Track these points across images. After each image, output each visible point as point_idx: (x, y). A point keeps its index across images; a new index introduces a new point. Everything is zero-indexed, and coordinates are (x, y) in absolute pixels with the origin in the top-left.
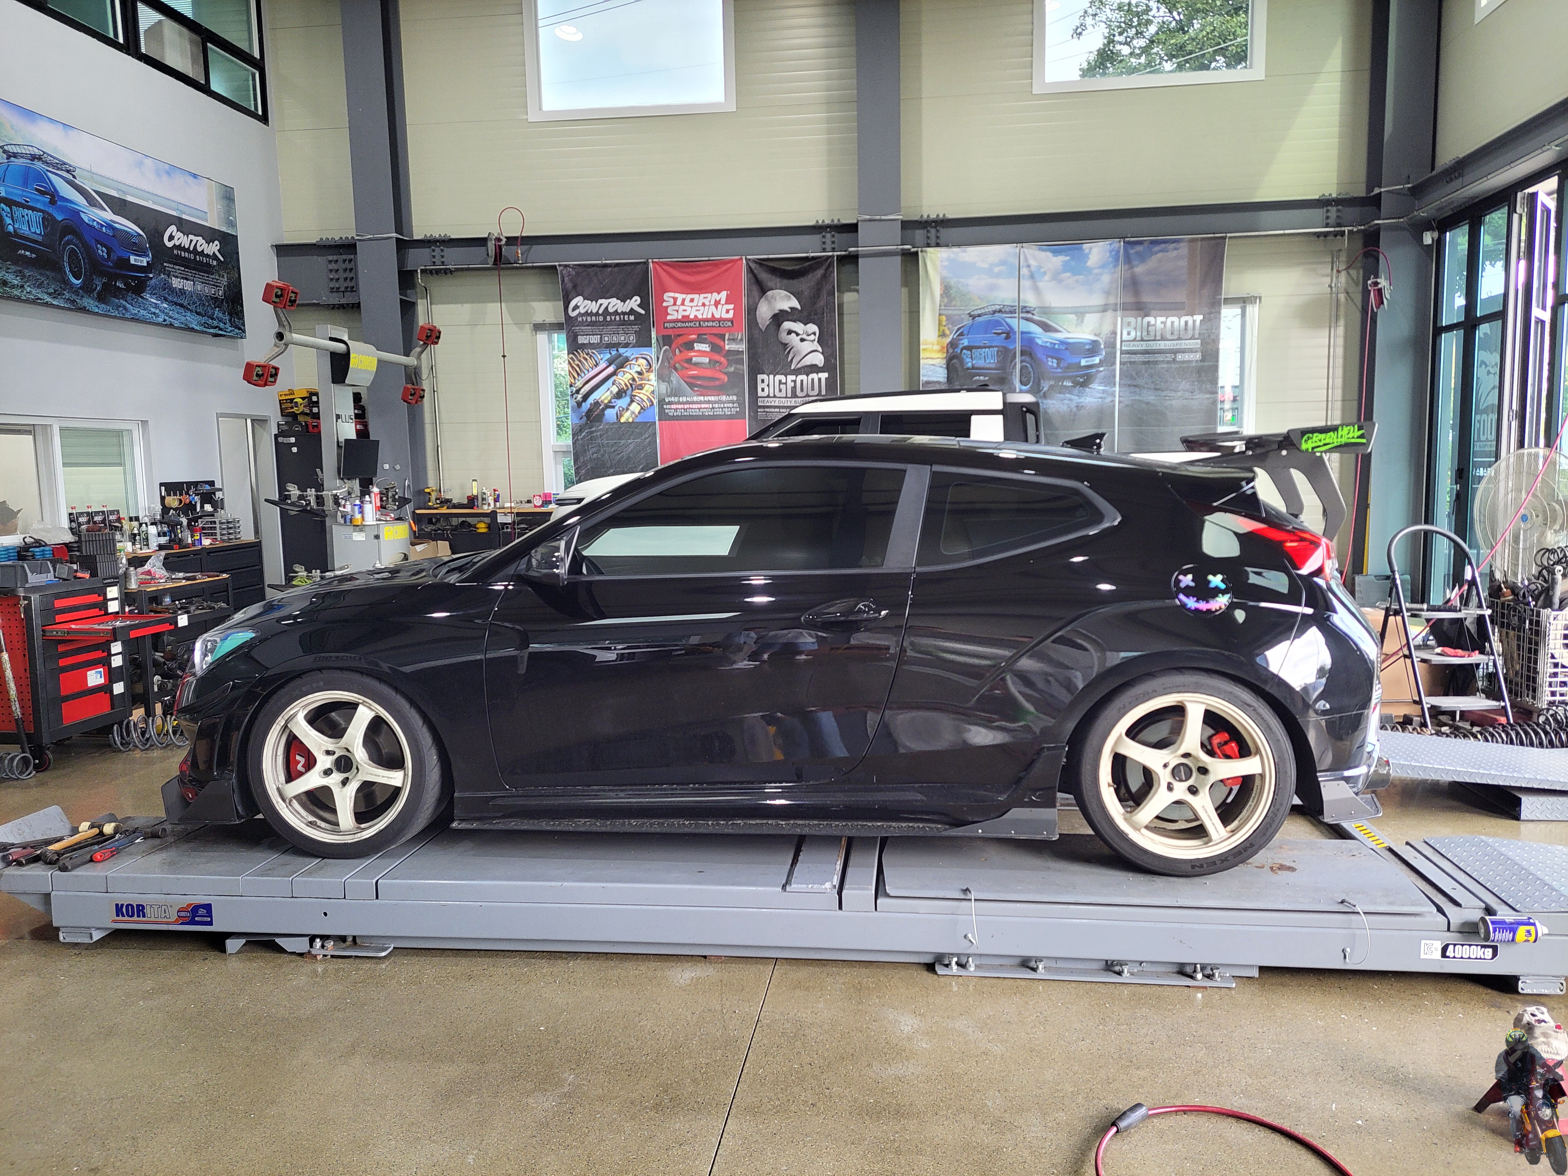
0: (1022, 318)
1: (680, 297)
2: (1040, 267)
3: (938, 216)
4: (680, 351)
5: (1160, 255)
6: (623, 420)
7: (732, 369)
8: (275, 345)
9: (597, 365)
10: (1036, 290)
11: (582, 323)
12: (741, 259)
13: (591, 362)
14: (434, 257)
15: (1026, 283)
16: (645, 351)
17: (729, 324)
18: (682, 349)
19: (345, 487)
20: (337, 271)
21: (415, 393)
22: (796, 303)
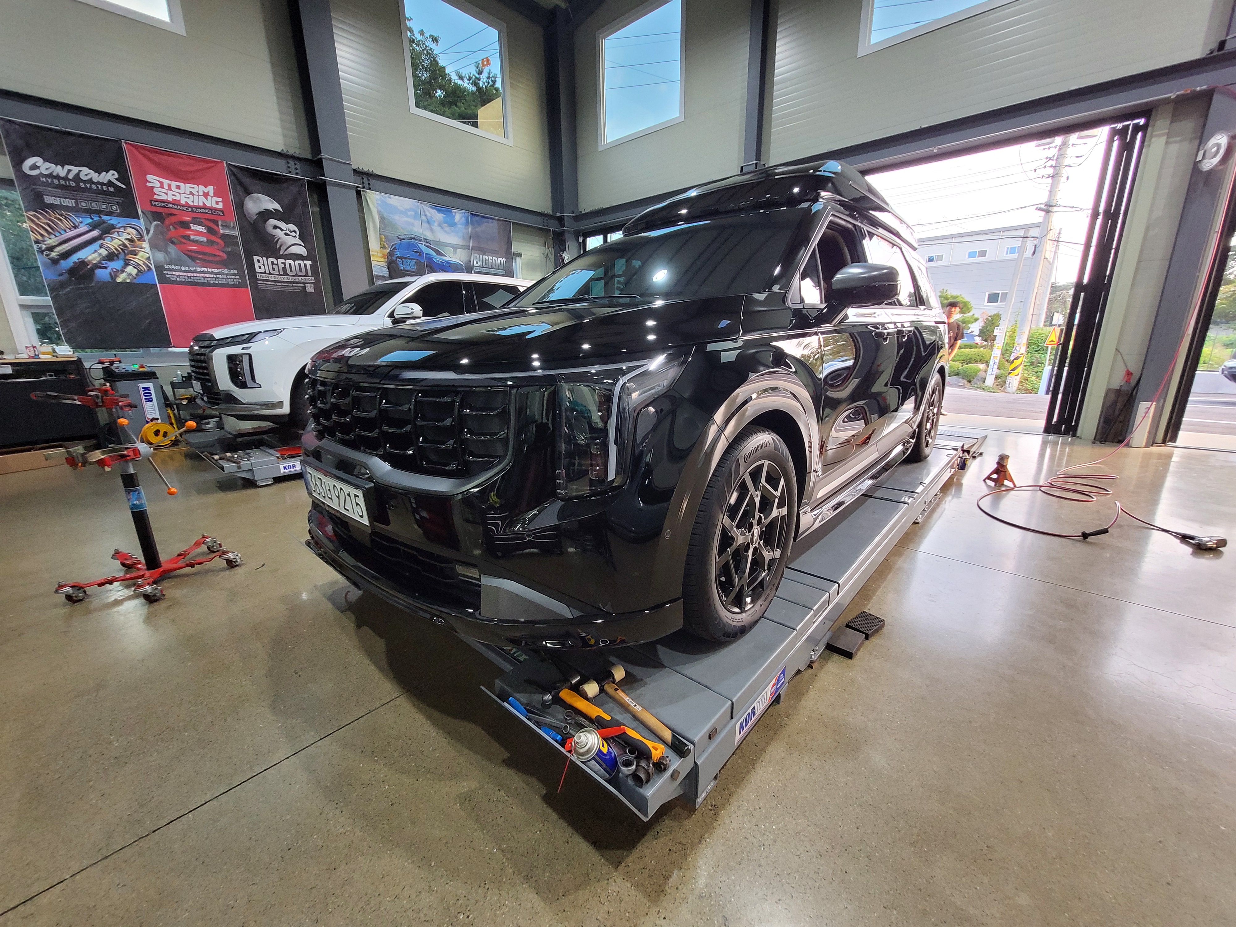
0: (425, 245)
1: (166, 181)
2: (432, 217)
3: (367, 170)
4: (175, 228)
6: (119, 280)
7: (229, 249)
9: (75, 227)
10: (432, 230)
11: (47, 184)
12: (222, 162)
13: (68, 223)
16: (132, 221)
17: (220, 213)
18: (177, 227)
22: (277, 206)
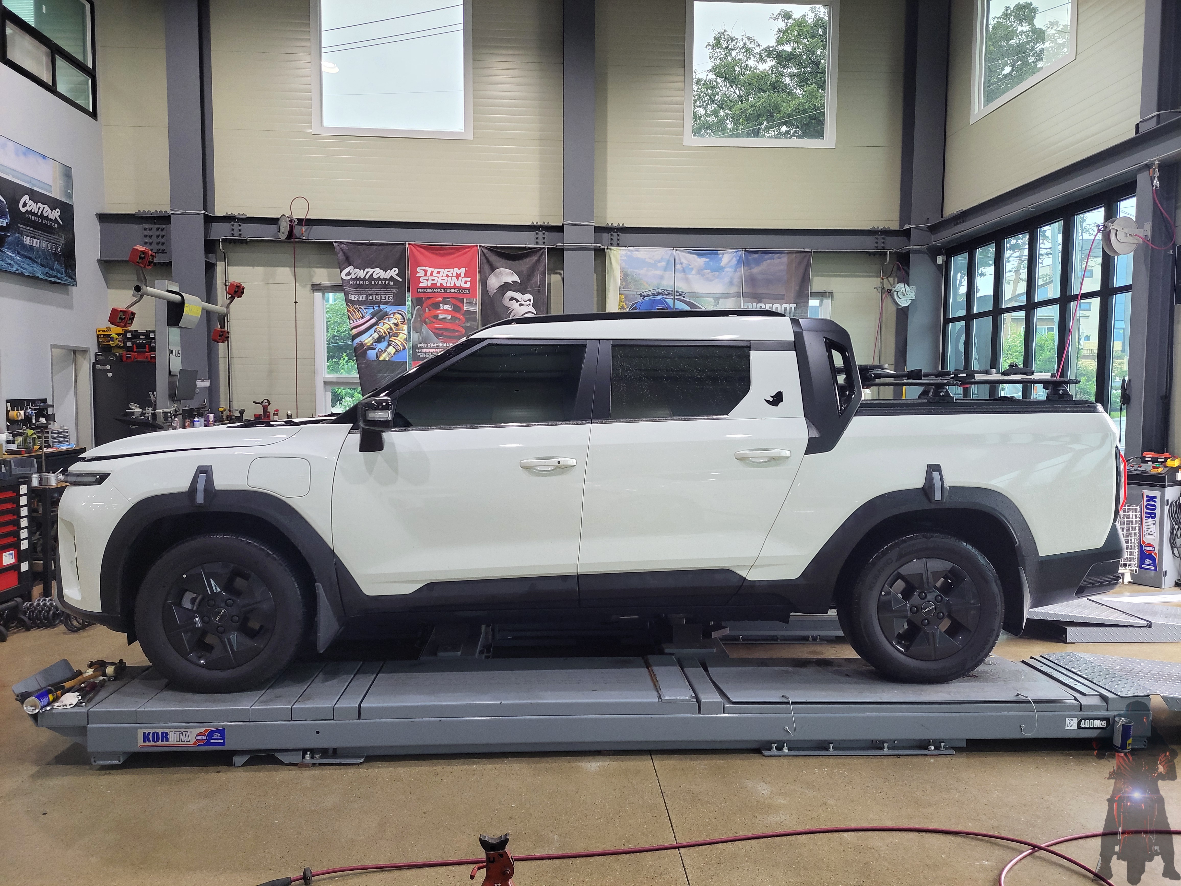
0: (676, 299)
1: (430, 270)
2: (690, 265)
3: (619, 224)
4: (429, 310)
5: (769, 261)
6: (381, 359)
7: (469, 326)
8: (133, 295)
9: (363, 317)
10: (687, 280)
11: (353, 286)
12: (477, 246)
13: (359, 314)
14: (233, 230)
15: (679, 275)
17: (467, 291)
19: (174, 407)
20: (151, 236)
21: (222, 335)
22: (516, 278)
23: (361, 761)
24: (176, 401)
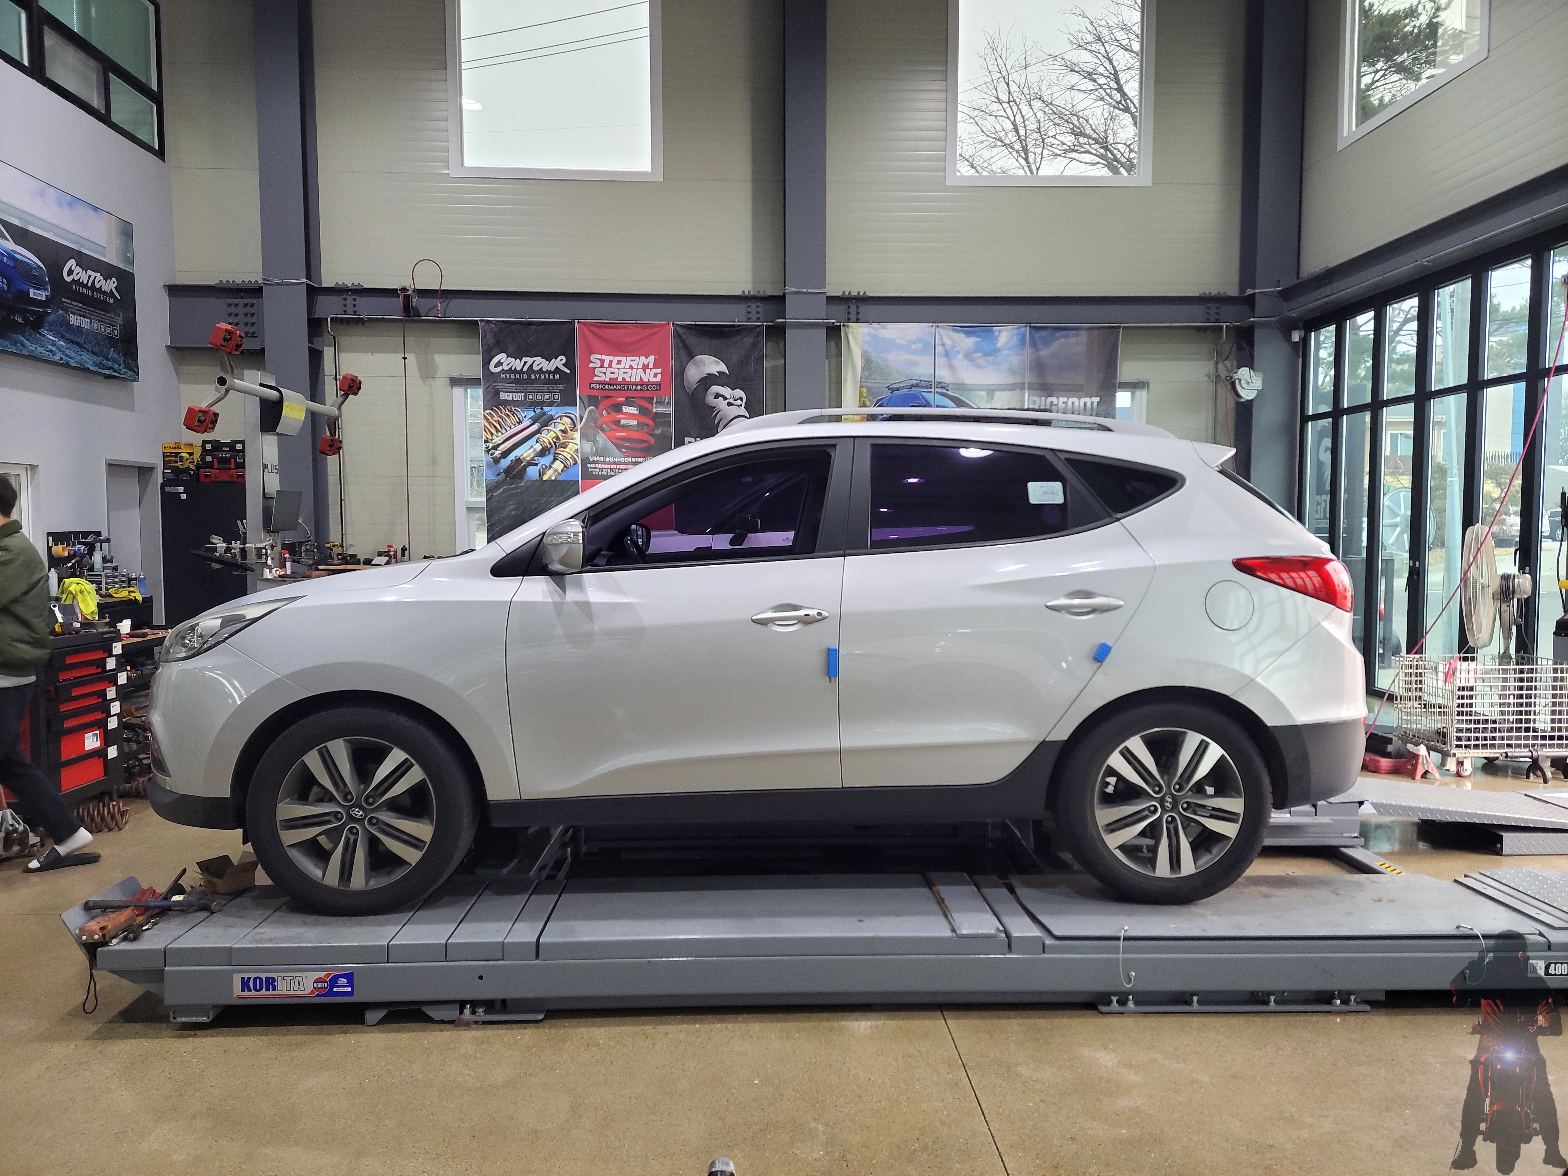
0: (937, 392)
1: (607, 359)
2: (954, 347)
3: (859, 293)
4: (608, 413)
5: (1062, 340)
6: (545, 478)
7: (658, 432)
8: (216, 390)
9: (519, 423)
10: (952, 367)
11: (505, 380)
12: (669, 324)
13: (514, 419)
14: (346, 305)
15: (940, 360)
16: (569, 409)
17: (657, 387)
18: (609, 411)
19: (270, 540)
20: (237, 315)
21: (333, 445)
22: (723, 368)
23: (541, 1017)
24: (272, 532)
